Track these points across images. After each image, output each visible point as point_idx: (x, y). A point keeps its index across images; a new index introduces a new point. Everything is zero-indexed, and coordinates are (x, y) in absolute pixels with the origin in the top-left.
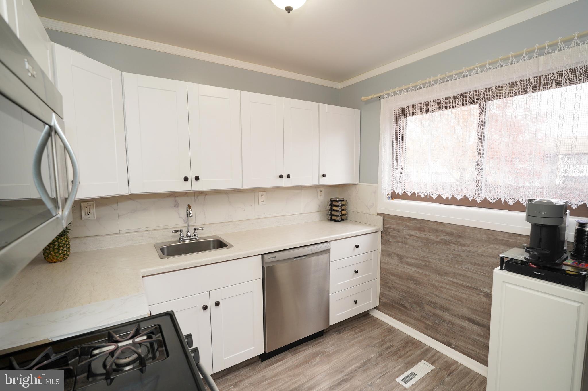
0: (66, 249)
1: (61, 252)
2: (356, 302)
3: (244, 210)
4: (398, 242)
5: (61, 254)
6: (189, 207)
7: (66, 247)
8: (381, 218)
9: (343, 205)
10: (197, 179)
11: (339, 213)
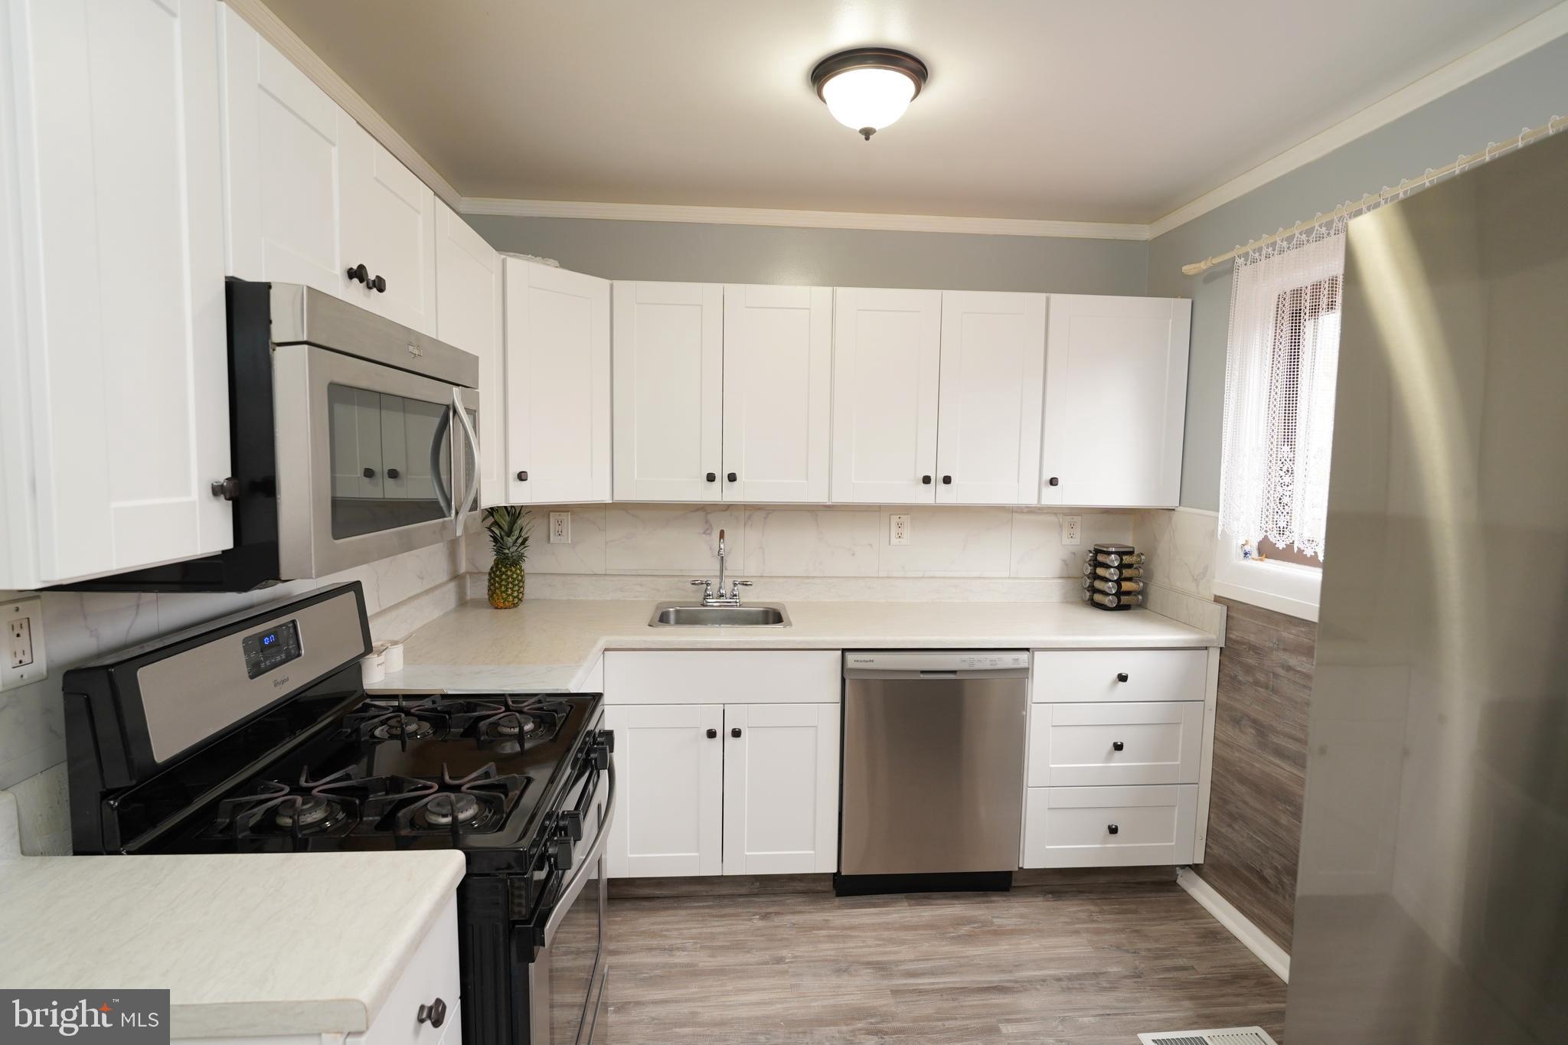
0: (516, 588)
1: (510, 592)
2: (1113, 830)
3: (853, 555)
4: (1257, 683)
5: (509, 595)
6: (722, 535)
7: (517, 585)
8: (1220, 611)
9: (1130, 566)
10: (732, 478)
11: (1111, 588)
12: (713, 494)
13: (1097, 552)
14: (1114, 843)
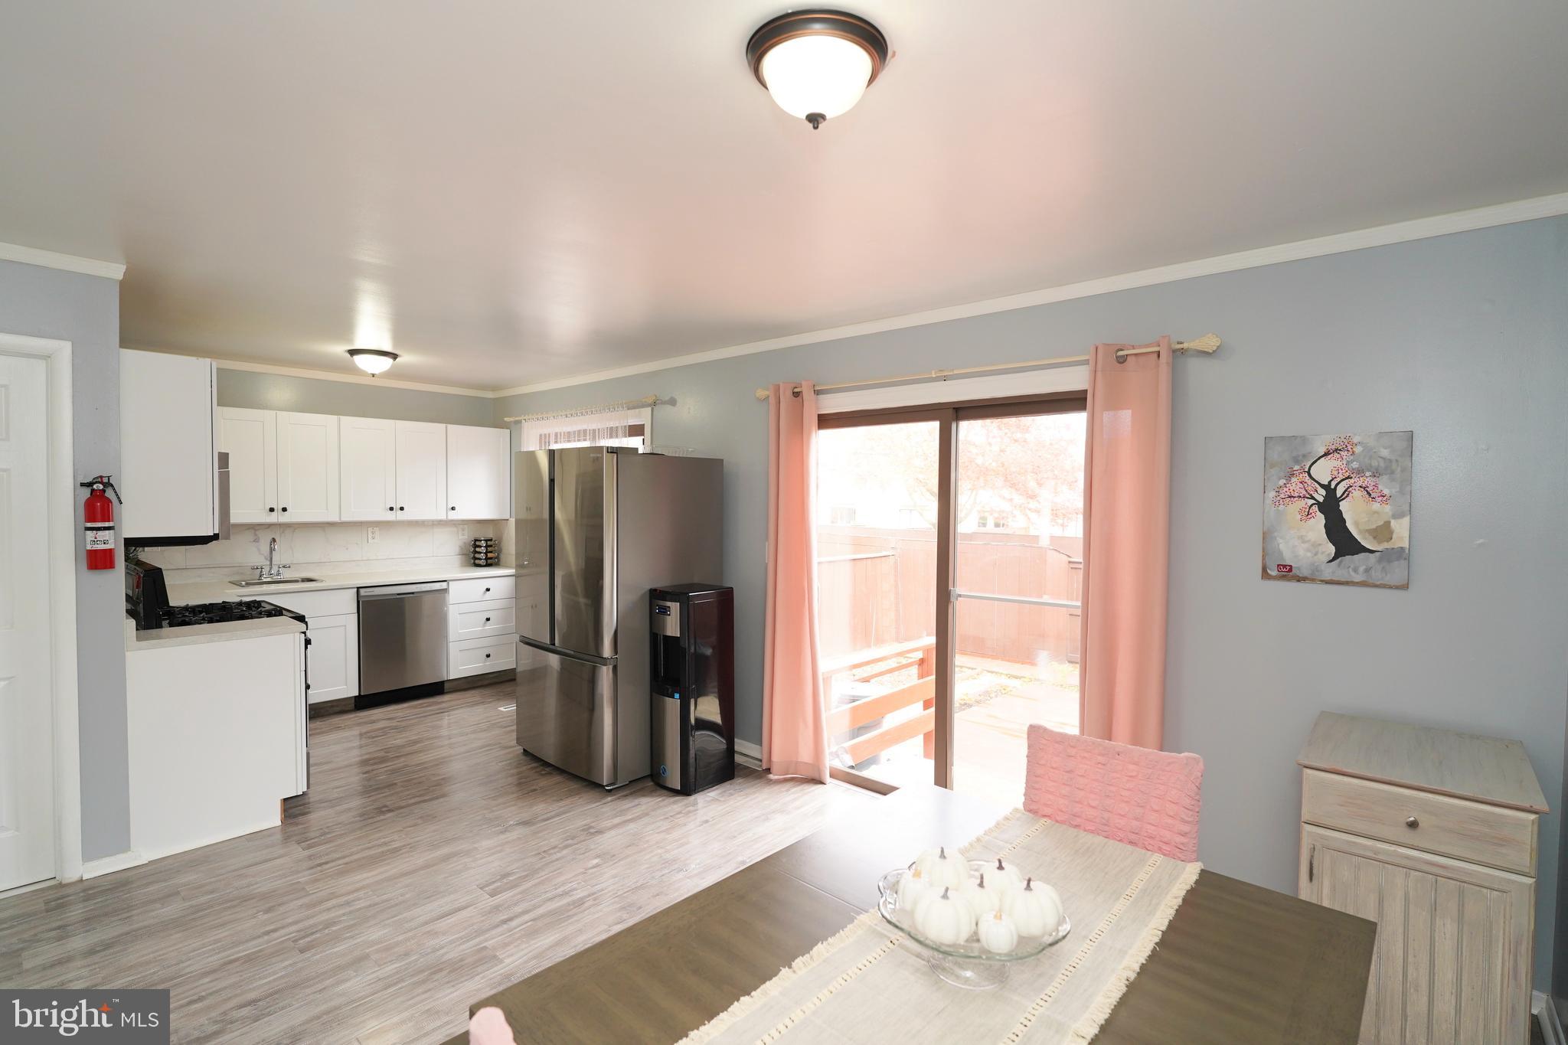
2: (488, 657)
3: (347, 549)
6: (273, 540)
9: (491, 546)
10: (284, 510)
11: (482, 556)
12: (273, 518)
13: (476, 540)
14: (489, 662)
